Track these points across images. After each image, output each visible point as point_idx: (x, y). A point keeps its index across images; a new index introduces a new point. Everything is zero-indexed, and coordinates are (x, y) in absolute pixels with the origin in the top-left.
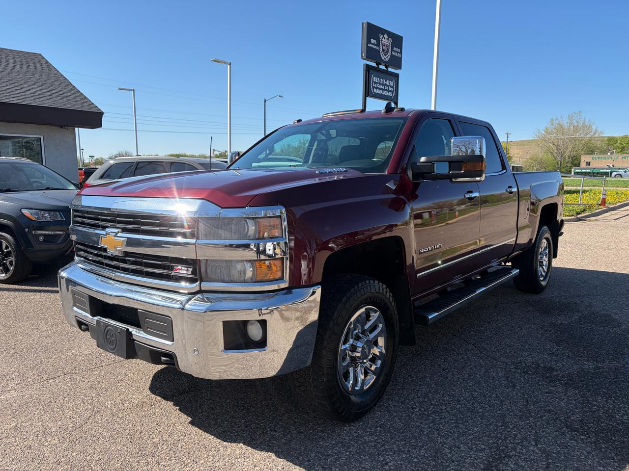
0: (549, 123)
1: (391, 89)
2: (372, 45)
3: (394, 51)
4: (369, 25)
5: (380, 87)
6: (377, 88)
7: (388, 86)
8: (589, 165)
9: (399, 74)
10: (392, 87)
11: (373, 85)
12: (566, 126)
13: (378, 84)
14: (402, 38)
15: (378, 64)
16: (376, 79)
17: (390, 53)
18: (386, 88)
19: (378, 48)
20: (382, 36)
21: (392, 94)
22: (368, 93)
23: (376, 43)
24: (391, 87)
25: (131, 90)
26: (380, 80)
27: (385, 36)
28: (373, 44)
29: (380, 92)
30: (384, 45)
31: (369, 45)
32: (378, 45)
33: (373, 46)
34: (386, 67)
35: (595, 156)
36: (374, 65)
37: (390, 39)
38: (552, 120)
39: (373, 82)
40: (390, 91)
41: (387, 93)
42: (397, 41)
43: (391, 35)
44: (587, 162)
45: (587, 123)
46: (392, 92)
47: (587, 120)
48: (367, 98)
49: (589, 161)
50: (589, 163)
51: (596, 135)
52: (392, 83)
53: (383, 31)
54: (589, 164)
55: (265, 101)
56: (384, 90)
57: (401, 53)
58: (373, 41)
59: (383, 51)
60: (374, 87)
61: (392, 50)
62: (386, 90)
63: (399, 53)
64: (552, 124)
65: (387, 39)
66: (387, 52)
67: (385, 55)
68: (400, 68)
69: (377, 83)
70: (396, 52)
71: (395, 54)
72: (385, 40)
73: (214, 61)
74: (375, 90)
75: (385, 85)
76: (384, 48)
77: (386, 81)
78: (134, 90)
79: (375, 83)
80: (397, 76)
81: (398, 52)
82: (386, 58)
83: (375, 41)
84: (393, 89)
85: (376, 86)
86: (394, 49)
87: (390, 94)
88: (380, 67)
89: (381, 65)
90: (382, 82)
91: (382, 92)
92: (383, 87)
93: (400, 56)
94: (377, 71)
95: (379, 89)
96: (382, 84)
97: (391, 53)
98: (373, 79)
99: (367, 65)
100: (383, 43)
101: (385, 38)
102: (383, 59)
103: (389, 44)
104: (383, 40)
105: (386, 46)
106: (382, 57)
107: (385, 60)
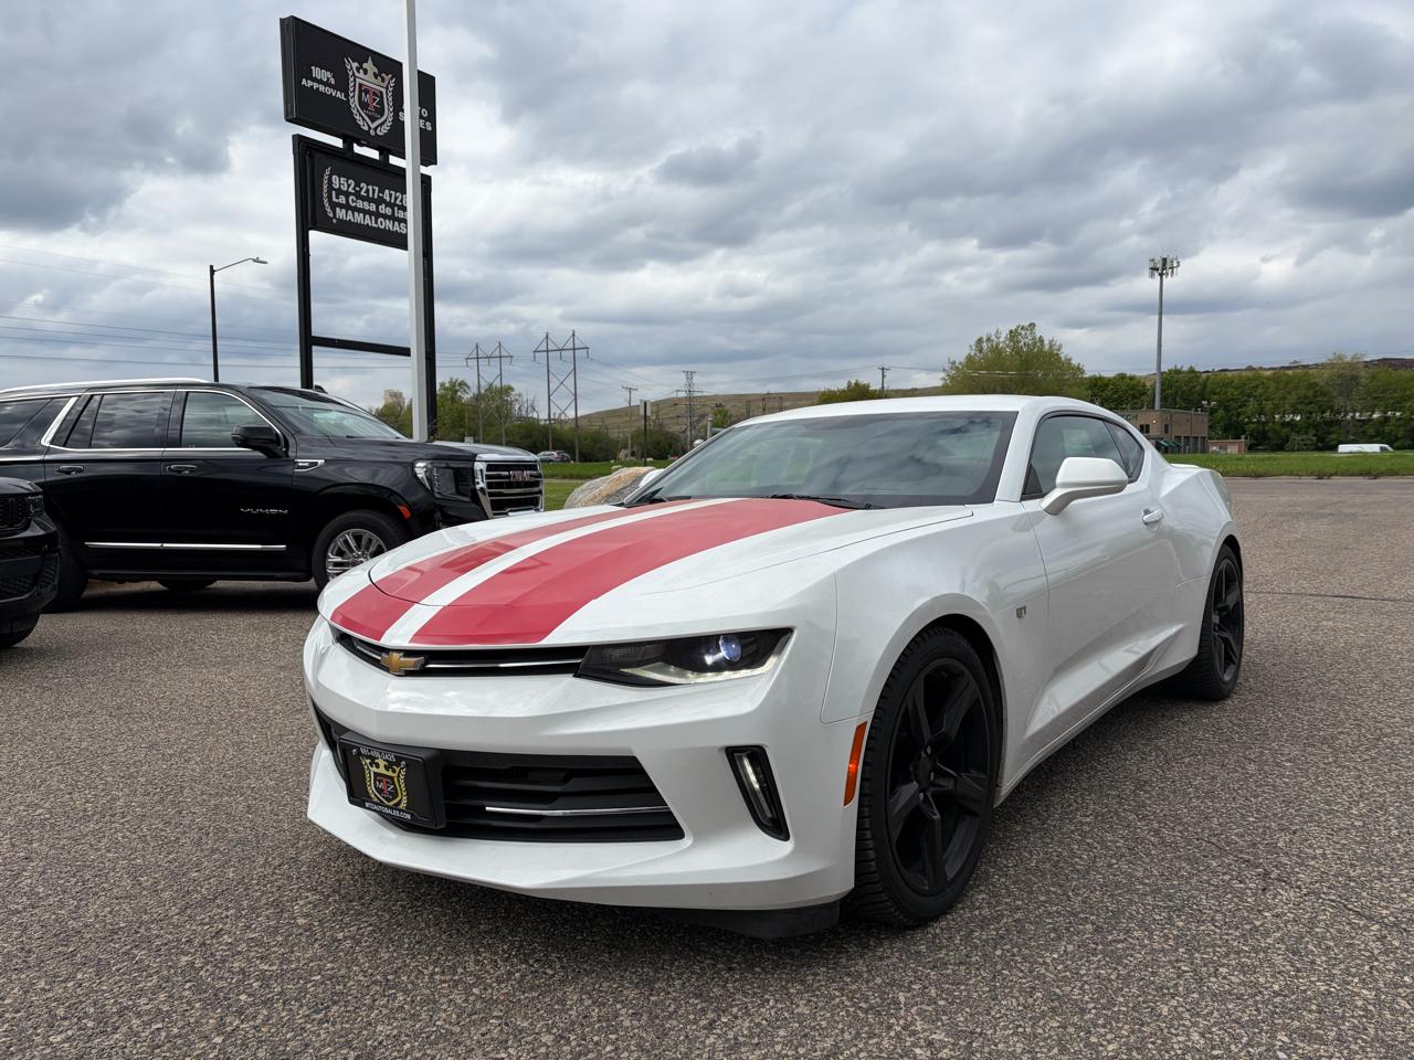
1: (402, 215)
2: (316, 85)
4: (292, 23)
5: (360, 204)
6: (347, 207)
7: (388, 204)
9: (429, 178)
11: (330, 197)
13: (352, 197)
14: (434, 80)
15: (348, 141)
16: (340, 183)
17: (389, 114)
18: (383, 209)
19: (340, 95)
20: (355, 65)
22: (311, 215)
23: (333, 81)
24: (402, 208)
26: (357, 185)
27: (365, 65)
28: (320, 82)
29: (359, 218)
30: (363, 90)
31: (306, 82)
32: (342, 83)
33: (322, 88)
34: (384, 152)
37: (387, 78)
39: (331, 188)
40: (401, 220)
41: (386, 224)
43: (388, 66)
48: (314, 235)
53: (362, 53)
56: (377, 215)
57: (433, 121)
58: (320, 74)
59: (364, 105)
60: (334, 206)
61: (398, 109)
62: (385, 216)
63: (426, 119)
64: (981, 351)
65: (376, 76)
66: (380, 112)
67: (372, 119)
68: (436, 163)
69: (347, 194)
72: (366, 77)
74: (341, 213)
75: (380, 201)
76: (367, 98)
77: (381, 191)
79: (339, 192)
80: (424, 181)
81: (422, 118)
83: (329, 74)
85: (342, 200)
87: (399, 229)
88: (358, 149)
89: (360, 145)
90: (367, 191)
91: (368, 221)
92: (373, 207)
93: (430, 129)
94: (345, 161)
95: (355, 209)
96: (367, 199)
97: (396, 116)
98: (330, 180)
99: (304, 140)
100: (361, 85)
101: (366, 72)
102: (366, 128)
103: (384, 90)
104: (361, 74)
105: (375, 94)
106: (361, 123)
107: (372, 132)
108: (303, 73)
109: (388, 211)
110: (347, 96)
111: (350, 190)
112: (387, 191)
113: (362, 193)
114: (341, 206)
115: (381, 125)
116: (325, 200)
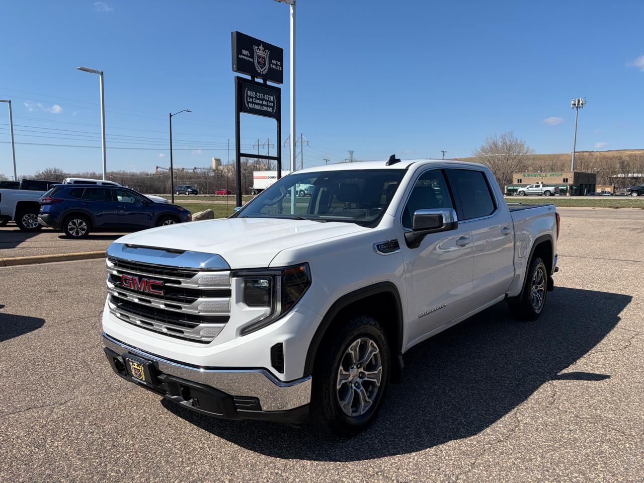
0: (485, 142)
1: (272, 104)
2: (243, 57)
3: (273, 64)
5: (257, 101)
6: (252, 103)
7: (267, 101)
9: (280, 89)
10: (273, 102)
11: (247, 99)
13: (254, 99)
14: (282, 50)
15: (253, 77)
16: (250, 93)
17: (267, 66)
19: (251, 60)
20: (256, 47)
21: (273, 110)
22: (241, 106)
23: (249, 54)
24: (271, 102)
25: (7, 101)
26: (256, 94)
27: (260, 47)
28: (245, 55)
29: (256, 107)
30: (259, 57)
31: (240, 56)
32: (252, 56)
33: (245, 58)
34: (265, 81)
35: (526, 174)
36: (249, 78)
37: (267, 51)
38: (487, 138)
39: (247, 96)
40: (270, 107)
41: (265, 108)
42: (277, 54)
43: (267, 46)
44: (518, 180)
45: (519, 142)
46: (273, 108)
47: (518, 139)
48: (240, 113)
49: (520, 178)
50: (521, 180)
51: (528, 154)
52: (271, 98)
53: (258, 43)
54: (520, 181)
55: (171, 116)
56: (262, 105)
57: (282, 66)
58: (245, 52)
59: (259, 63)
60: (248, 102)
61: (270, 63)
62: (265, 105)
63: (280, 66)
64: (488, 143)
65: (263, 51)
66: (264, 65)
67: (262, 68)
68: (282, 82)
69: (252, 98)
70: (275, 65)
71: (274, 67)
72: (260, 52)
73: (81, 69)
74: (250, 105)
75: (263, 100)
76: (260, 60)
77: (264, 96)
78: (10, 102)
79: (250, 97)
80: (279, 90)
81: (277, 65)
83: (248, 52)
84: (274, 104)
85: (251, 100)
86: (273, 61)
87: (270, 110)
88: (257, 80)
89: (257, 78)
90: (259, 96)
91: (259, 108)
92: (261, 102)
93: (281, 69)
94: (252, 84)
95: (255, 103)
96: (259, 99)
97: (270, 66)
98: (247, 92)
99: (238, 78)
100: (258, 55)
101: (260, 50)
102: (259, 72)
103: (266, 56)
104: (258, 51)
105: (263, 58)
106: (258, 70)
107: (261, 73)
108: (239, 52)
109: (266, 103)
110: (254, 60)
111: (254, 96)
112: (266, 96)
113: (258, 97)
114: (251, 102)
115: (264, 70)
116: (246, 101)
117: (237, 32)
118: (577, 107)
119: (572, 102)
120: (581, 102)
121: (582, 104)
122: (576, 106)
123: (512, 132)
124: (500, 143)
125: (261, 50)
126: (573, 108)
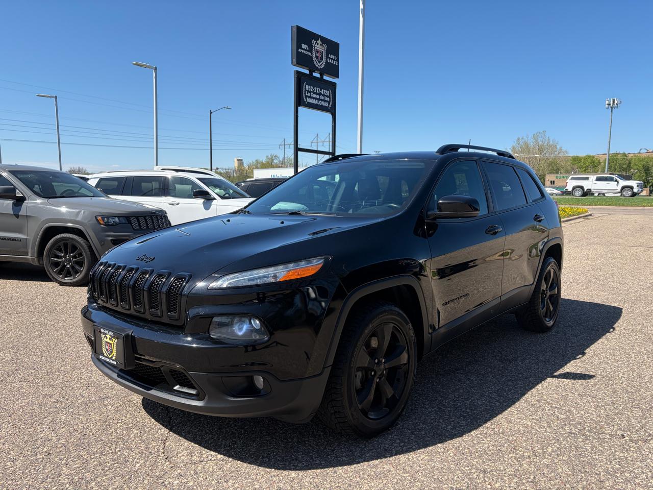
0: (516, 142)
1: (327, 99)
2: (303, 51)
3: (330, 58)
4: (299, 28)
5: (314, 96)
6: (310, 97)
7: (323, 95)
8: (554, 184)
9: (336, 84)
10: (329, 97)
12: (532, 145)
13: (312, 93)
14: (338, 44)
15: (311, 72)
16: (308, 88)
17: (324, 60)
18: (322, 97)
19: (310, 54)
20: (315, 42)
21: (329, 104)
22: (299, 101)
23: (308, 49)
24: (327, 96)
25: (53, 97)
26: (313, 88)
27: (318, 42)
28: (304, 49)
29: (314, 101)
30: (317, 51)
31: (299, 50)
32: (310, 50)
33: (305, 52)
34: (322, 75)
35: (559, 175)
36: (307, 72)
37: (324, 45)
38: (518, 139)
39: (305, 90)
40: (326, 101)
41: (322, 103)
42: (333, 48)
43: (325, 41)
44: (551, 182)
45: (551, 143)
46: (329, 102)
47: (551, 140)
48: (299, 107)
49: (553, 180)
50: (554, 182)
51: (560, 155)
52: (328, 93)
53: (316, 37)
54: (552, 182)
55: (211, 113)
56: (319, 99)
57: (338, 60)
58: (304, 46)
59: (317, 57)
60: (306, 97)
61: (327, 57)
62: (322, 100)
63: (336, 61)
65: (321, 45)
66: (322, 59)
67: (319, 62)
68: (337, 77)
69: (310, 92)
70: (332, 59)
71: (331, 61)
72: (318, 46)
74: (308, 100)
75: (320, 94)
76: (318, 54)
77: (321, 90)
78: (56, 97)
79: (308, 91)
80: (334, 85)
81: (334, 60)
82: (321, 65)
83: (307, 46)
84: (330, 99)
85: (309, 94)
86: (329, 56)
87: (326, 104)
88: (314, 74)
89: (315, 72)
90: (316, 91)
91: (316, 102)
92: (318, 97)
93: (337, 64)
94: (310, 79)
95: (313, 98)
96: (316, 94)
97: (327, 60)
98: (305, 87)
99: (298, 72)
100: (316, 49)
102: (317, 66)
103: (323, 50)
105: (320, 52)
106: (316, 64)
107: (319, 67)
108: (299, 46)
110: (312, 54)
111: (311, 90)
112: (322, 90)
113: (315, 91)
114: (308, 97)
116: (304, 95)
117: (297, 26)
118: (612, 108)
119: (607, 102)
120: (616, 102)
121: (617, 104)
122: (611, 106)
123: (544, 132)
124: (532, 144)
125: (319, 44)
126: (608, 108)
